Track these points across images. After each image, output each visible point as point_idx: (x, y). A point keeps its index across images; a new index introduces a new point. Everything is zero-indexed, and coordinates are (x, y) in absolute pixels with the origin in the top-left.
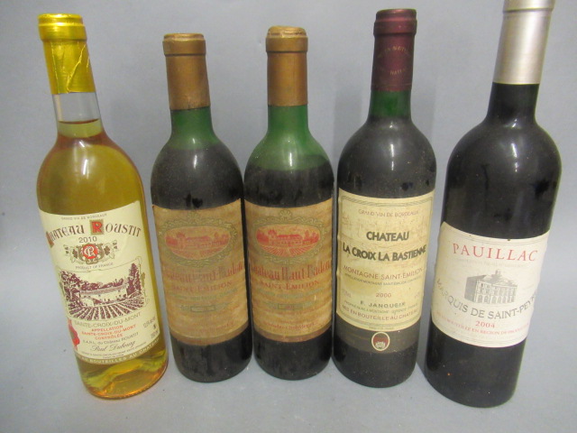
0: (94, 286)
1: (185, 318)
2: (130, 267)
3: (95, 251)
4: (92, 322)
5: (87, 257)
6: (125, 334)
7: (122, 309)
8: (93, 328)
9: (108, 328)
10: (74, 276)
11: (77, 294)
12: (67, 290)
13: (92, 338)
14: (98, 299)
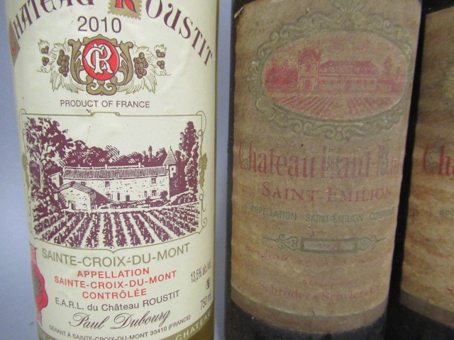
0: (98, 157)
1: (282, 266)
2: (183, 127)
3: (113, 61)
4: (81, 253)
5: (90, 72)
6: (154, 291)
7: (154, 226)
8: (82, 268)
9: (116, 271)
10: (53, 128)
11: (55, 178)
12: (34, 170)
13: (74, 294)
14: (103, 192)
